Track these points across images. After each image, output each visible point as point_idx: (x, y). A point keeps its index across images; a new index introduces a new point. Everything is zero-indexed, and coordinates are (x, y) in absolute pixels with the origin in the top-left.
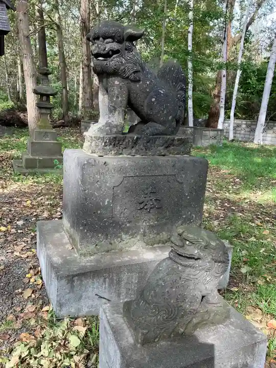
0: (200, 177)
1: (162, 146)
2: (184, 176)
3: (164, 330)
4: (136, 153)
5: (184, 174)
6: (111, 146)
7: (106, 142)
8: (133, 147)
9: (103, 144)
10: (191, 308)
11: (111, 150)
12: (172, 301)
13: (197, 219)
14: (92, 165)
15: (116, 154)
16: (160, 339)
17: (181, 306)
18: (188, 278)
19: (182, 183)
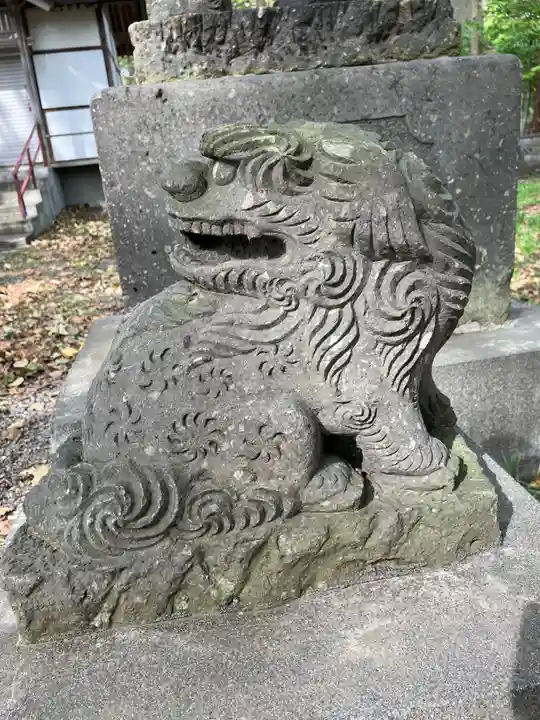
0: (495, 120)
1: (358, 35)
2: (434, 118)
3: (124, 577)
4: (271, 65)
5: (434, 111)
6: (190, 52)
7: (170, 41)
8: (260, 48)
9: (164, 45)
10: (261, 484)
11: (191, 64)
12: (149, 451)
13: (497, 259)
14: (121, 104)
15: (205, 73)
16: (120, 617)
17: (201, 475)
18: (224, 340)
19: (431, 144)
